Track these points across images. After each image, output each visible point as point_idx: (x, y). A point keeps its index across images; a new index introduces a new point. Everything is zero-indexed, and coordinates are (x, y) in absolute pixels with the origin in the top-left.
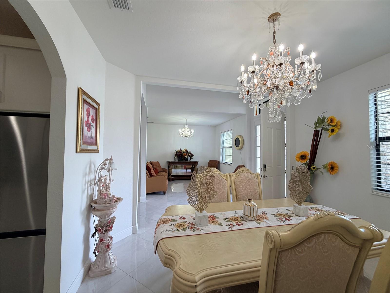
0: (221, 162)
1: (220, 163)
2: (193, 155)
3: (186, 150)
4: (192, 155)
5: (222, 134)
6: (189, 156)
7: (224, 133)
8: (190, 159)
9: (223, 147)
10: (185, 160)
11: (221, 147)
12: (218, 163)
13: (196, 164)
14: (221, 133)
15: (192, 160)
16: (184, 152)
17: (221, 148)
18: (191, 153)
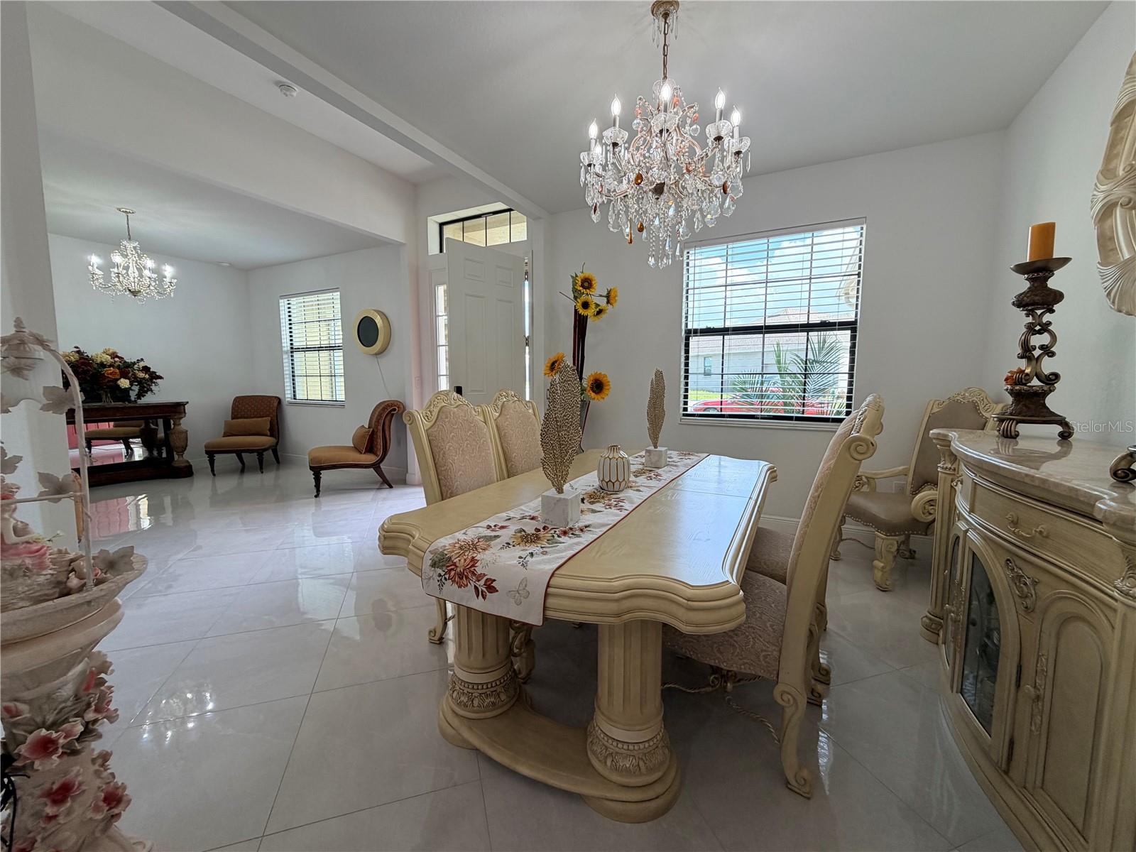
0: (287, 400)
1: (285, 403)
2: (160, 377)
3: (114, 355)
4: (154, 377)
5: (283, 303)
6: (134, 380)
7: (294, 301)
8: (140, 395)
9: (293, 350)
10: (116, 399)
11: (285, 349)
12: (276, 404)
13: (180, 413)
14: (282, 297)
15: (149, 399)
16: (102, 365)
17: (287, 353)
18: (146, 369)
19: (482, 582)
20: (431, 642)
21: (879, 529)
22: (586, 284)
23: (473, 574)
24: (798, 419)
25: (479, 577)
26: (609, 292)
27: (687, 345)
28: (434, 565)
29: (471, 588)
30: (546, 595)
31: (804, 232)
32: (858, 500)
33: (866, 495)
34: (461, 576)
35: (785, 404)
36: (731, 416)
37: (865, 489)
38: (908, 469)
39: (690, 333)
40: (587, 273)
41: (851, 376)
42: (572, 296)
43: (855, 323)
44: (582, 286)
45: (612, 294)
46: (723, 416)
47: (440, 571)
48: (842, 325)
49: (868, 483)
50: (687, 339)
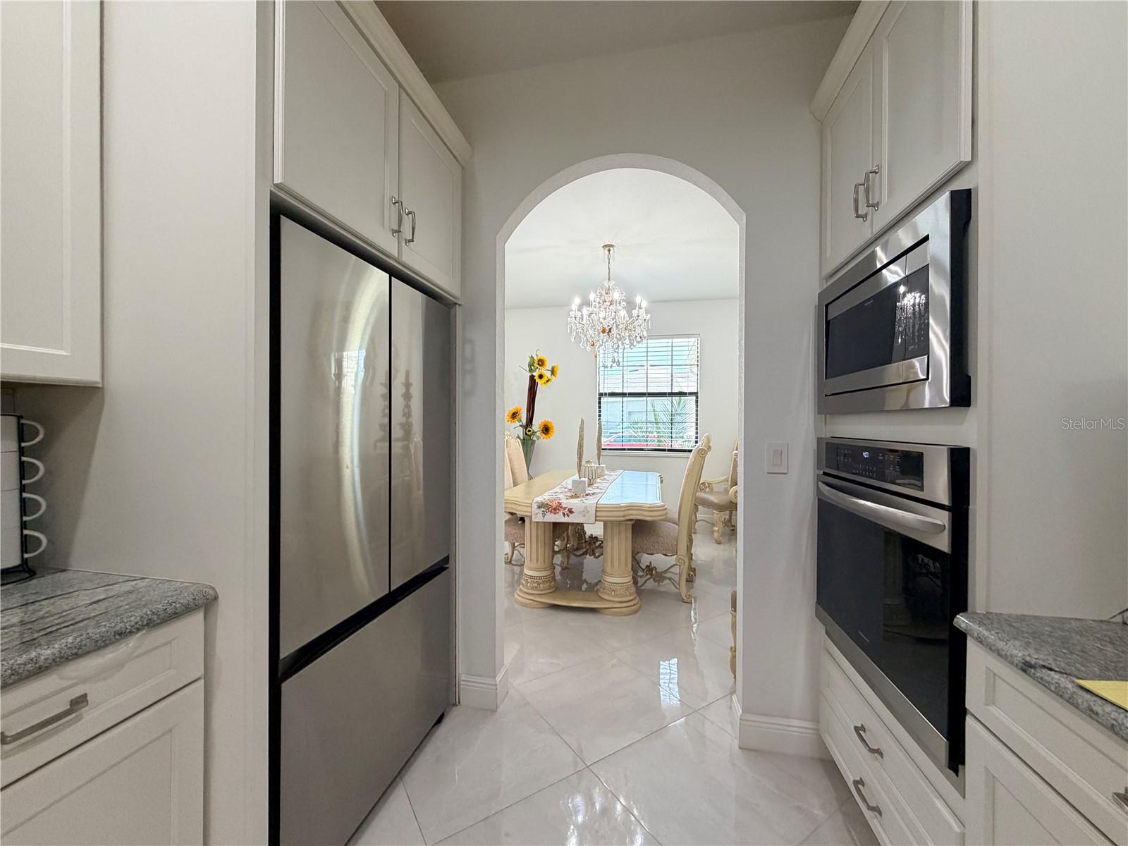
19: (567, 510)
20: (506, 563)
21: (715, 509)
22: (540, 363)
23: (561, 507)
24: (669, 450)
25: (565, 509)
26: (553, 368)
27: (600, 403)
28: (539, 507)
29: (561, 514)
30: (596, 511)
31: (668, 338)
32: (701, 495)
33: (708, 493)
34: (555, 509)
35: (659, 441)
36: (629, 449)
37: (707, 490)
38: (728, 478)
39: (601, 395)
40: (541, 356)
41: (697, 424)
42: (528, 369)
43: (697, 393)
44: (538, 364)
45: (555, 369)
46: (624, 449)
47: (543, 509)
48: (691, 394)
49: (709, 487)
50: (600, 399)
